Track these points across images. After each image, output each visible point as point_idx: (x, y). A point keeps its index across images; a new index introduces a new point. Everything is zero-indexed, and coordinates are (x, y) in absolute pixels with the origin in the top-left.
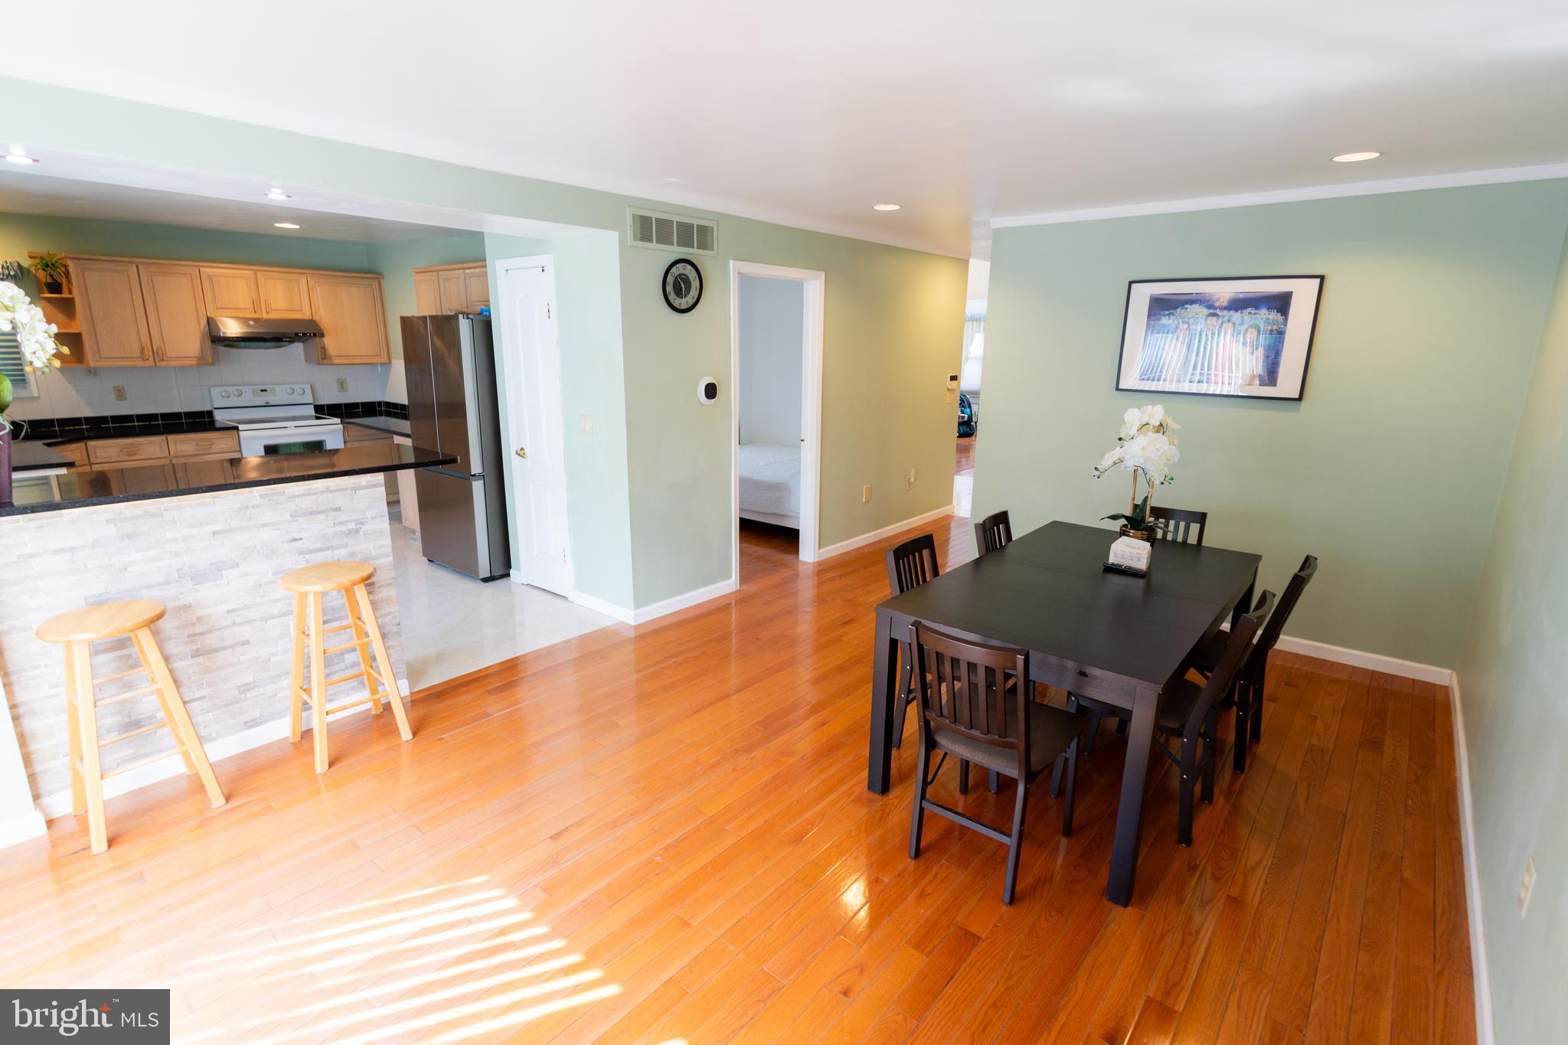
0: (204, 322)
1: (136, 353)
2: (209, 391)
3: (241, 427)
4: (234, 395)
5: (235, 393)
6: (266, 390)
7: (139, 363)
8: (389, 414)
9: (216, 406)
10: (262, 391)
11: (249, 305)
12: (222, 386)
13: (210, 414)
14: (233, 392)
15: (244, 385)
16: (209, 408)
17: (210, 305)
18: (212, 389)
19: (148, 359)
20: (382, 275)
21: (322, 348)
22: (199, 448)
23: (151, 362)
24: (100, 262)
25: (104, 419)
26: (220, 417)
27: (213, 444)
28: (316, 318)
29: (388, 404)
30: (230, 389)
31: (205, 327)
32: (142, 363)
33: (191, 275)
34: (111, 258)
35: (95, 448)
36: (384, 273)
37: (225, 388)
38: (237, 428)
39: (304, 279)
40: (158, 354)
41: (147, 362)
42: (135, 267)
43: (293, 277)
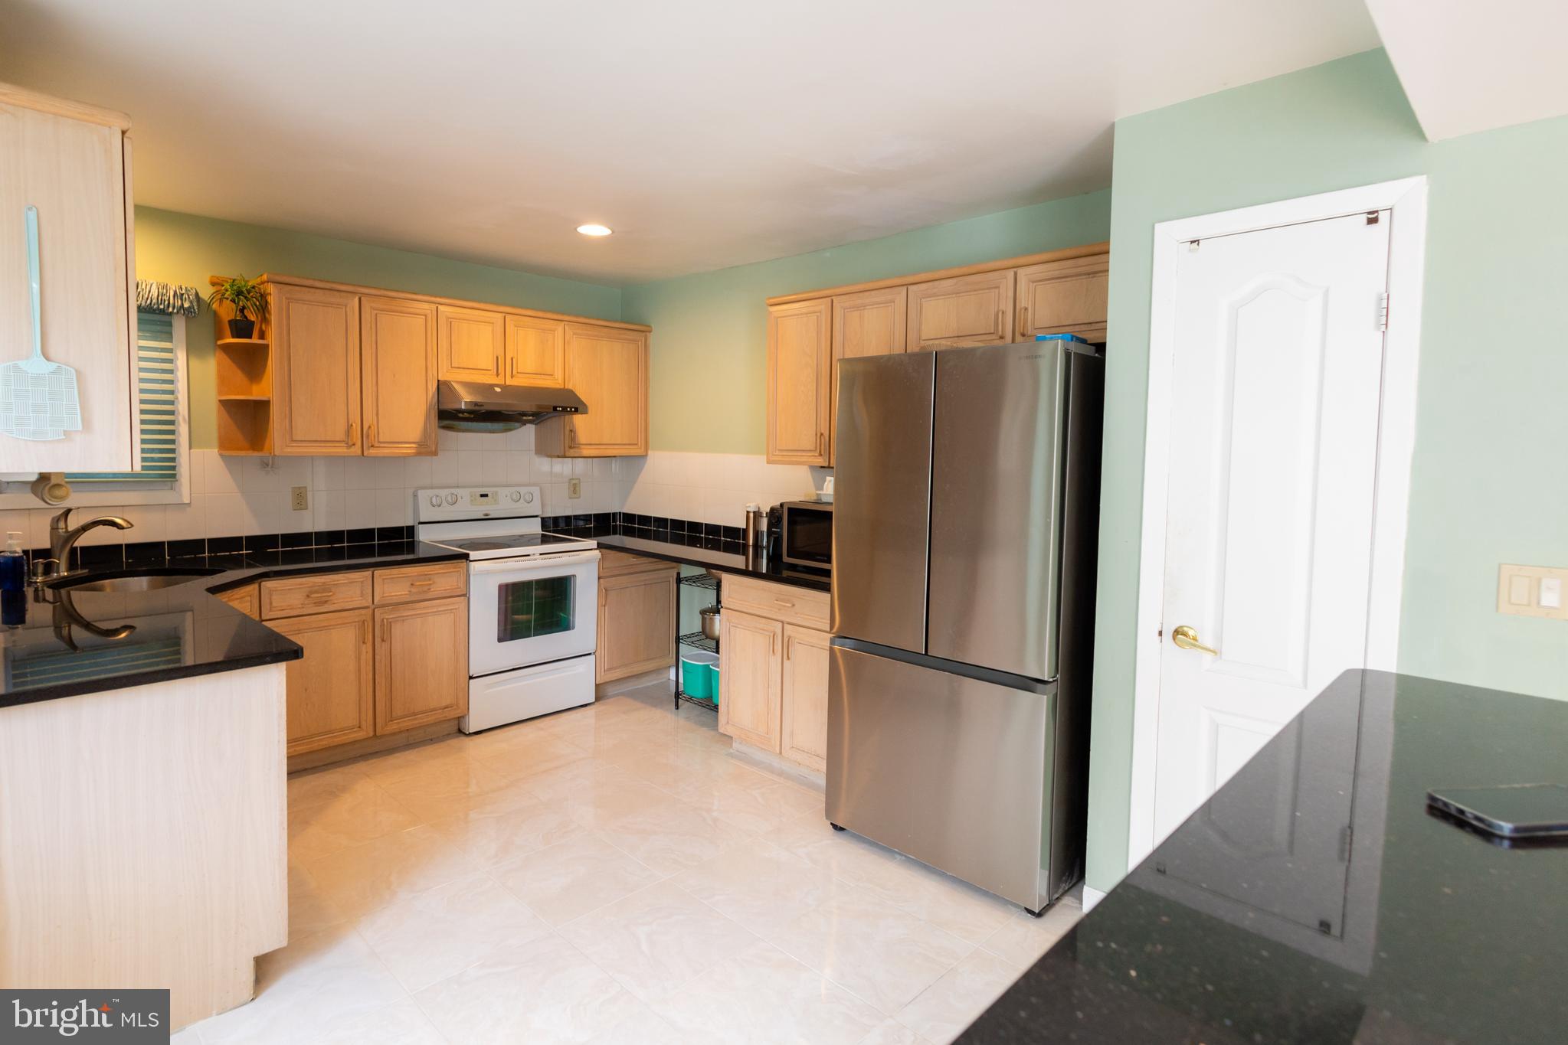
0: (433, 388)
1: (340, 435)
2: (415, 496)
3: (473, 555)
4: (447, 502)
5: (449, 499)
6: (486, 495)
7: (342, 450)
8: (629, 532)
9: (422, 520)
10: (482, 496)
11: (492, 366)
12: (432, 488)
13: (411, 530)
14: (446, 498)
15: (458, 487)
16: (410, 523)
17: (444, 364)
18: (420, 493)
19: (354, 445)
20: (649, 326)
21: (571, 431)
22: (414, 590)
23: (357, 450)
24: (313, 290)
25: (271, 540)
26: (425, 536)
27: (434, 583)
28: (569, 386)
29: (629, 517)
30: (443, 493)
31: (433, 395)
32: (345, 450)
33: (426, 316)
34: (328, 286)
35: (271, 592)
36: (653, 326)
37: (436, 492)
38: (466, 557)
39: (560, 330)
40: (368, 436)
41: (353, 449)
42: (356, 300)
43: (550, 324)
